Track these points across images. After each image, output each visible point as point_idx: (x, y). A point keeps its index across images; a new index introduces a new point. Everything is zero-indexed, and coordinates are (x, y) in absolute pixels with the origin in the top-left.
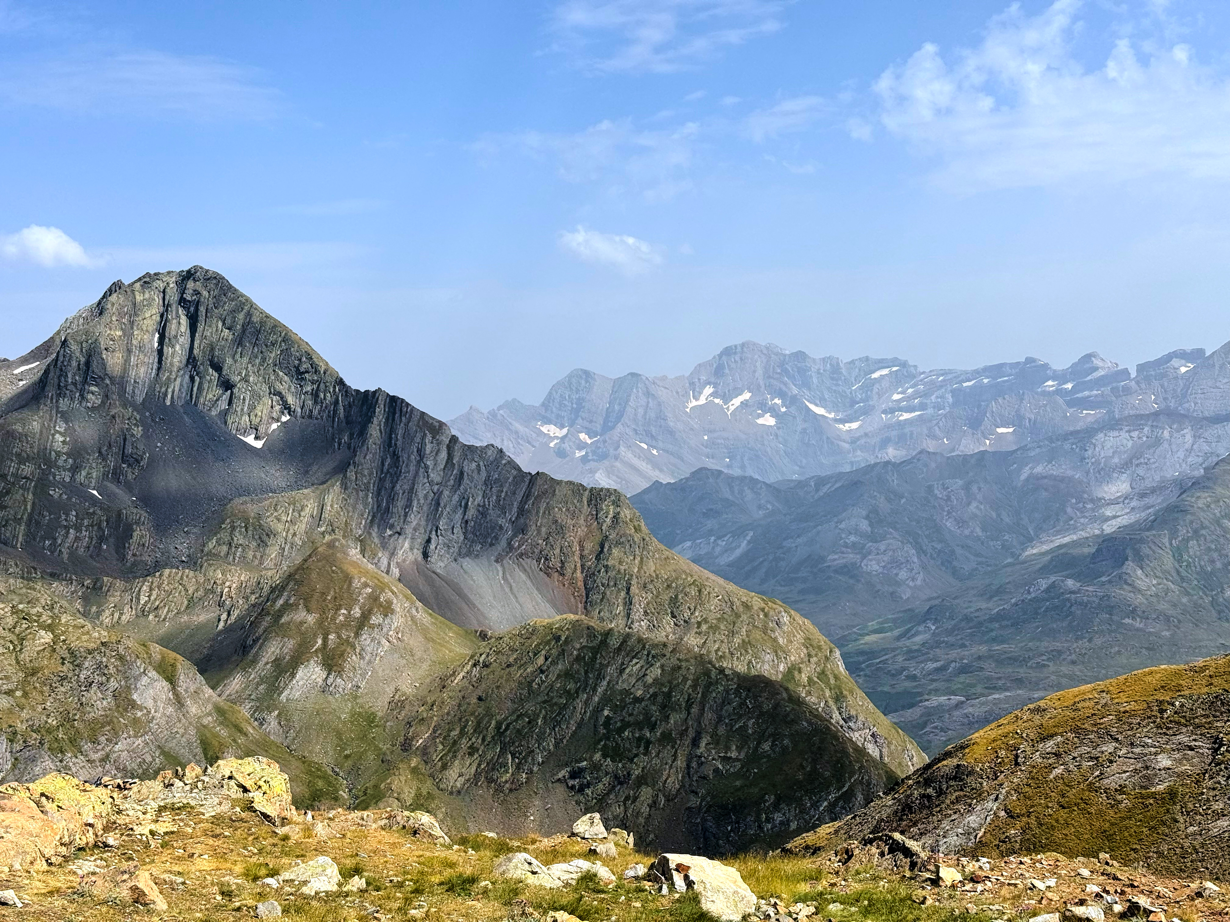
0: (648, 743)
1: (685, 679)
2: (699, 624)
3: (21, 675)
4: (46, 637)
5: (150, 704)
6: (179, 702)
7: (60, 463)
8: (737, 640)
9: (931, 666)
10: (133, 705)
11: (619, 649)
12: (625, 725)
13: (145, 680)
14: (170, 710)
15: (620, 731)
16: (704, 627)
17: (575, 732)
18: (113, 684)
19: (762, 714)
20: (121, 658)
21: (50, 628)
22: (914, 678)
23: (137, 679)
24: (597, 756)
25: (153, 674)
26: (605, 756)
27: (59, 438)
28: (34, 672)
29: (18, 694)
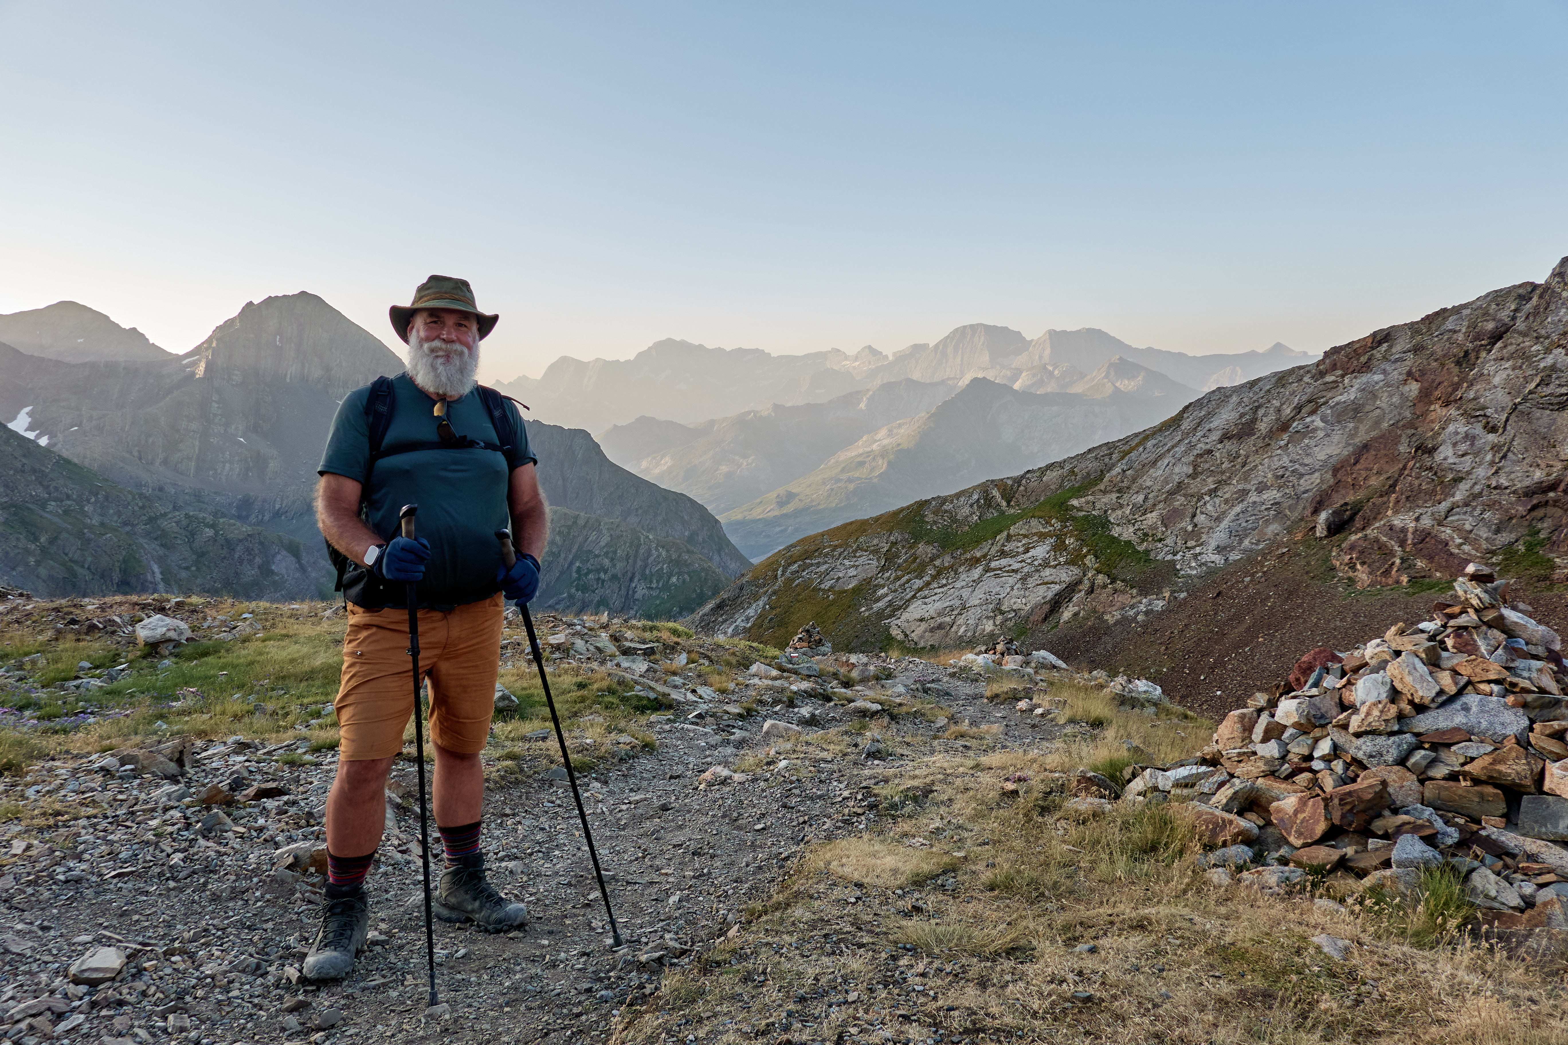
0: (603, 581)
1: (625, 543)
2: (637, 510)
3: (194, 557)
4: (209, 532)
5: (284, 571)
6: (303, 569)
7: (216, 421)
8: (660, 518)
9: (778, 529)
10: (272, 572)
11: (585, 526)
12: (589, 571)
13: (279, 557)
14: (297, 575)
15: (586, 574)
16: (640, 512)
17: (558, 578)
18: (258, 560)
19: (671, 561)
20: (261, 543)
21: (212, 526)
22: (768, 536)
23: (274, 556)
24: (573, 590)
25: (284, 553)
26: (577, 590)
27: (215, 405)
28: (203, 554)
29: (193, 568)
